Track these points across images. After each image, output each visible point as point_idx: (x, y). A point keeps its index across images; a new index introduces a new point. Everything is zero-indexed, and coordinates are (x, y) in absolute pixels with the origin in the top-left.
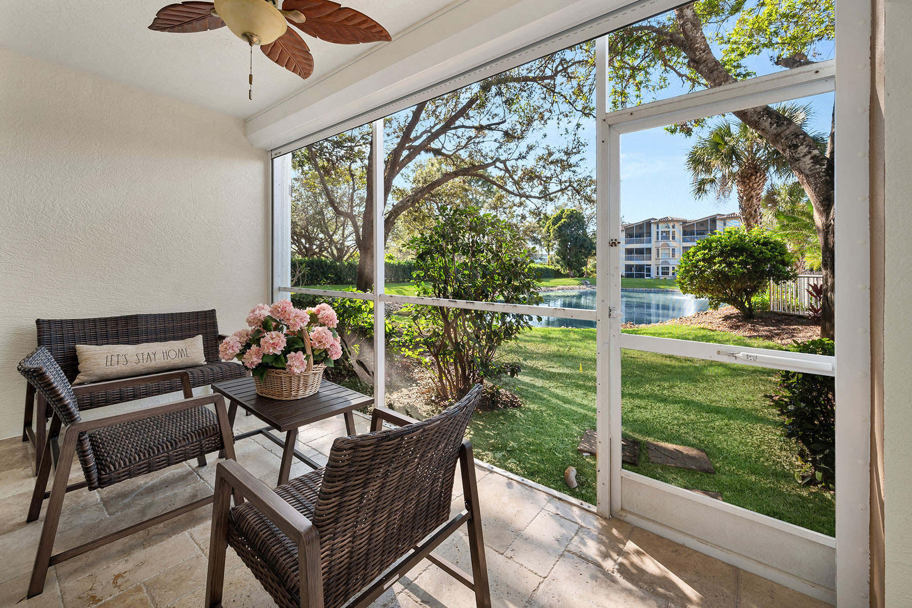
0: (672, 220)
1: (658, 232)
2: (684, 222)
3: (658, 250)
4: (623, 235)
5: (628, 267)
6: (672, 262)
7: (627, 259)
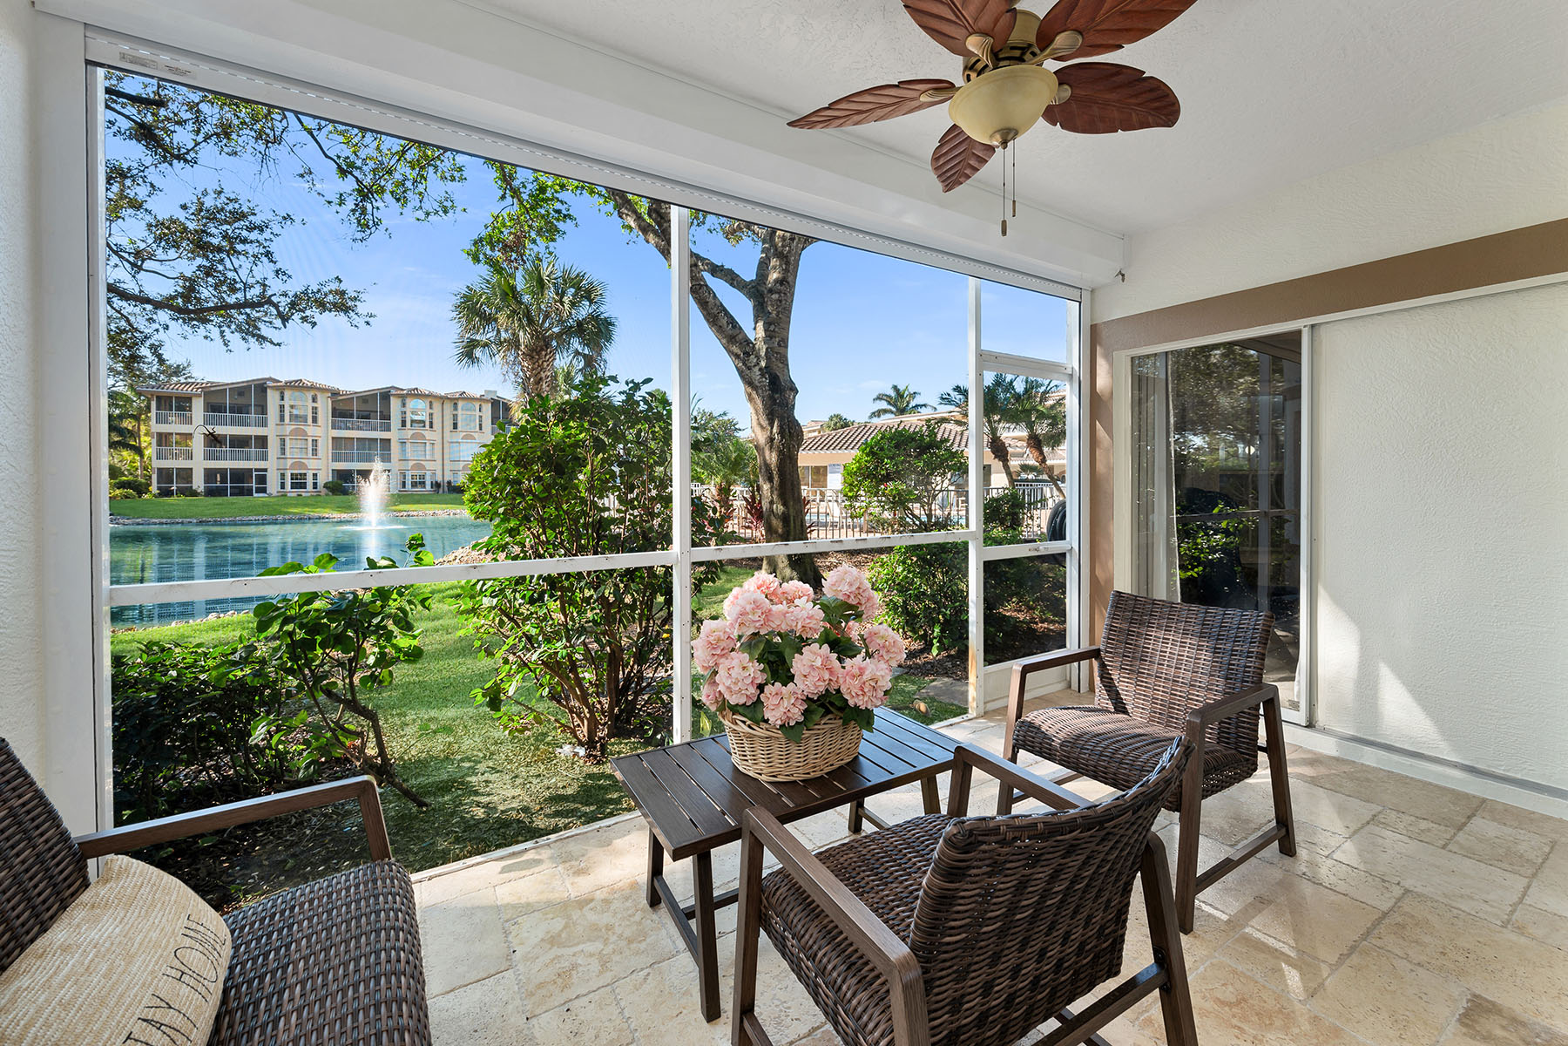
0: (313, 387)
1: (282, 407)
2: (335, 394)
3: (283, 442)
4: (198, 406)
5: (210, 475)
6: (312, 464)
7: (208, 457)
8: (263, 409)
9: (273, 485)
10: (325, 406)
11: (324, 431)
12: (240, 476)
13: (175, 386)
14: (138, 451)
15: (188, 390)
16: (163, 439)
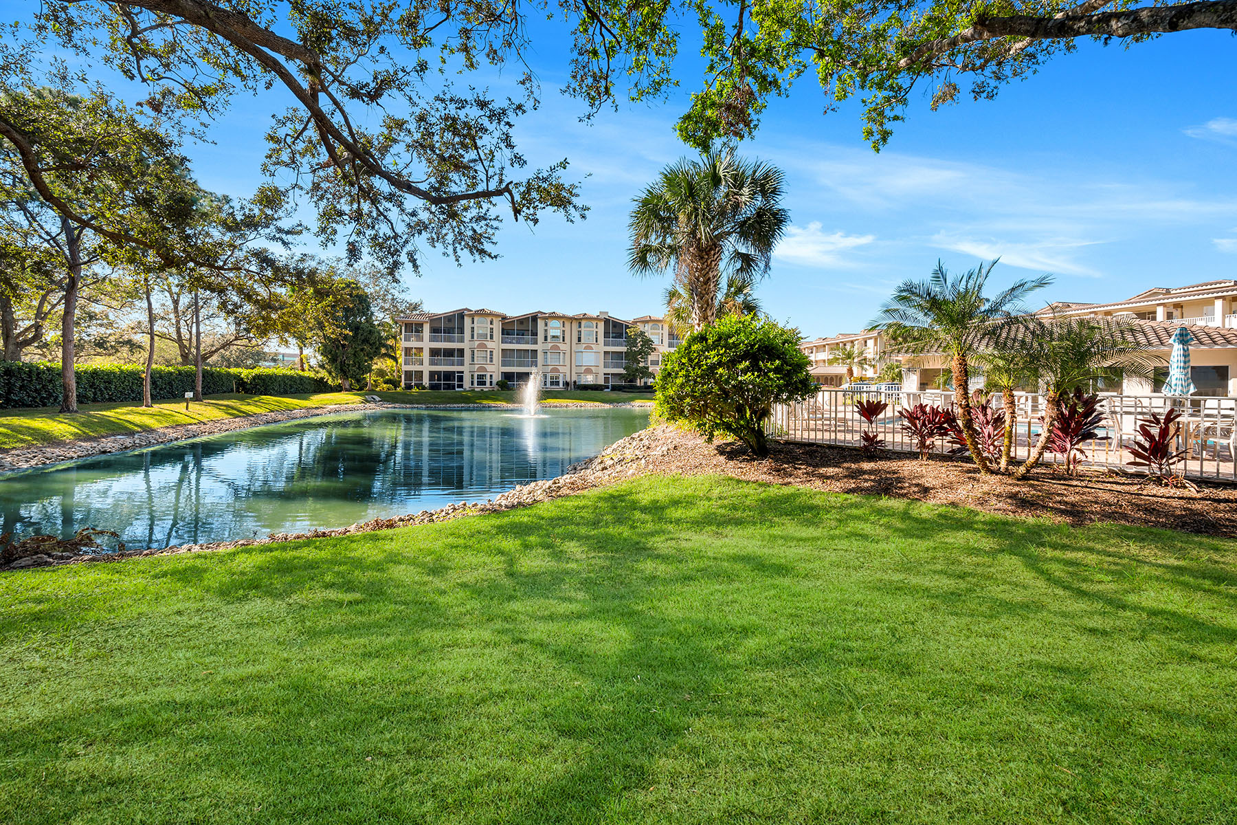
0: (491, 314)
1: (473, 328)
2: (504, 318)
3: (473, 352)
4: (426, 328)
5: (432, 374)
6: (490, 368)
7: (432, 363)
8: (462, 331)
9: (467, 384)
10: (497, 327)
11: (496, 345)
12: (449, 376)
13: (415, 318)
14: (395, 359)
15: (421, 319)
16: (408, 351)
